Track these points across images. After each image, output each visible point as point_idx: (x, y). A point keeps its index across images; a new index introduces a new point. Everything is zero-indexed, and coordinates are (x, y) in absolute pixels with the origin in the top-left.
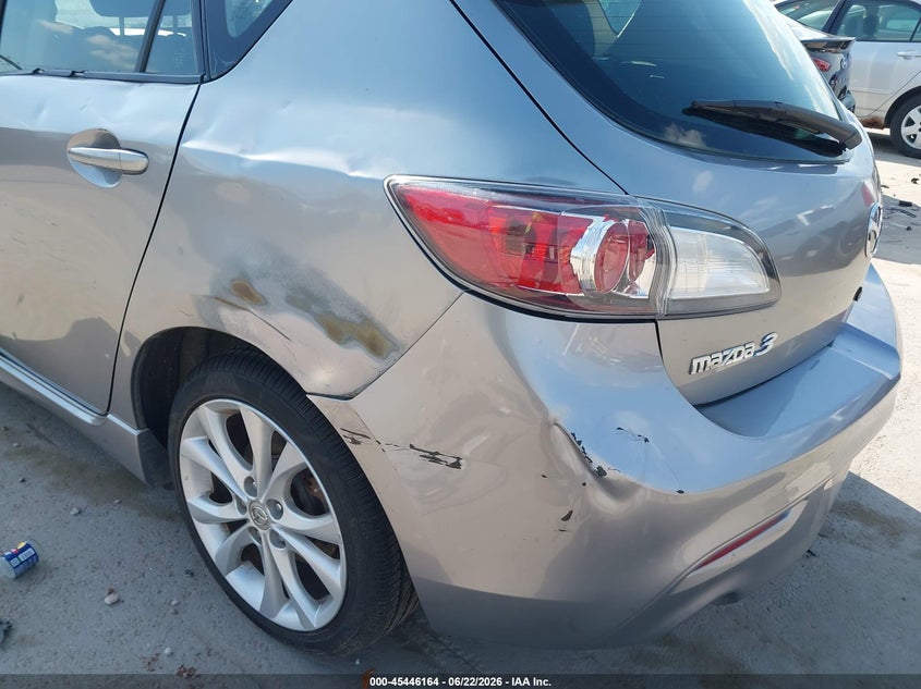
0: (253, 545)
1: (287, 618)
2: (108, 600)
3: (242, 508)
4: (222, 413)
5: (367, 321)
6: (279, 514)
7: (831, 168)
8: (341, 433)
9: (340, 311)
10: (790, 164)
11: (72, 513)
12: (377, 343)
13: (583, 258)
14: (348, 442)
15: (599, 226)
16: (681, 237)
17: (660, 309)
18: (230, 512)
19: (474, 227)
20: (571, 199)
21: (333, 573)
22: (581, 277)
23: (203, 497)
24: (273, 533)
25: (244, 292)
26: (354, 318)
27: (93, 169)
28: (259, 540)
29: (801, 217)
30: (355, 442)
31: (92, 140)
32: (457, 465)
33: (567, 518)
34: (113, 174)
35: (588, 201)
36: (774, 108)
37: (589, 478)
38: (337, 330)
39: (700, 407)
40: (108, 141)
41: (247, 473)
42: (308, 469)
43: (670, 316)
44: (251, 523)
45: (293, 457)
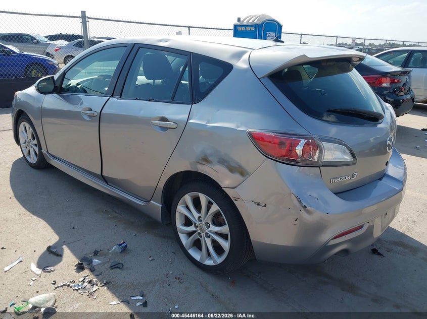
0: (199, 239)
1: (209, 262)
2: (150, 259)
3: (196, 227)
4: (191, 197)
5: (240, 167)
6: (208, 227)
7: (376, 125)
8: (232, 198)
9: (233, 164)
10: (361, 124)
11: (133, 235)
12: (243, 173)
13: (299, 150)
14: (234, 200)
15: (303, 141)
16: (325, 145)
17: (320, 163)
18: (191, 229)
19: (268, 142)
20: (296, 135)
21: (226, 245)
22: (298, 154)
23: (182, 225)
24: (207, 234)
25: (206, 160)
26: (236, 166)
27: (158, 127)
28: (201, 237)
29: (371, 139)
30: (236, 200)
31: (159, 119)
32: (265, 206)
33: (296, 221)
34: (164, 129)
35: (300, 135)
36: (353, 109)
37: (302, 209)
38: (232, 169)
39: (336, 194)
40: (164, 119)
41: (199, 215)
42: (219, 212)
43: (324, 166)
44: (199, 231)
45: (215, 208)
